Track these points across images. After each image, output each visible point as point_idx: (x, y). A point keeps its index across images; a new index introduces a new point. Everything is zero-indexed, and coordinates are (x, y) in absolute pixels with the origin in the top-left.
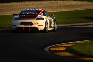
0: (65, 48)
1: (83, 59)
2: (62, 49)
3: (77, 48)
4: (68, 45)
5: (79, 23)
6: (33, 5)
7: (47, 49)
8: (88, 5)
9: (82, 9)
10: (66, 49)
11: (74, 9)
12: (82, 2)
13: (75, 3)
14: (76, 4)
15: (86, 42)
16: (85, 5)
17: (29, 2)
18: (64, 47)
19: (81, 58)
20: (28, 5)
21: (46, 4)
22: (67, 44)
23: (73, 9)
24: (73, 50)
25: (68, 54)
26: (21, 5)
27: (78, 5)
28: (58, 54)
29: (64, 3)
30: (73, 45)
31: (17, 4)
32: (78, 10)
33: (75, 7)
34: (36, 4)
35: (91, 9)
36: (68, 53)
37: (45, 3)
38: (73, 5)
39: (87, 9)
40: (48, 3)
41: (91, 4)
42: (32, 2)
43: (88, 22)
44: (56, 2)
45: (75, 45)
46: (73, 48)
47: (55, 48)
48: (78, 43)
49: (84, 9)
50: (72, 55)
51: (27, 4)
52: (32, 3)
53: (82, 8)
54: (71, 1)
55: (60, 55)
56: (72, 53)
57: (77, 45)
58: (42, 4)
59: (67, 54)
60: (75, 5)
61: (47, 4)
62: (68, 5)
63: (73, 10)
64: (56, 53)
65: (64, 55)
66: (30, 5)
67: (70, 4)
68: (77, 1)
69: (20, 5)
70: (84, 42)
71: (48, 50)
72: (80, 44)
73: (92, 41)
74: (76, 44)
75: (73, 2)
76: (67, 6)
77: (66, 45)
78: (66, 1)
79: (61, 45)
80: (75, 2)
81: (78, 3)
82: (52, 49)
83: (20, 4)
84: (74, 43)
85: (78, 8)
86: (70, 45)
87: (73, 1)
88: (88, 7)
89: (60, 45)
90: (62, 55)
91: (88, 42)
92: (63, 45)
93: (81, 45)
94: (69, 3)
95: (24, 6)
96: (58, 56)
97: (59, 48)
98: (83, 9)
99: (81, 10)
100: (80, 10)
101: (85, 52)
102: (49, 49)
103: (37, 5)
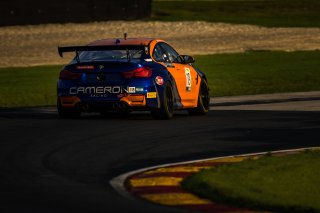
0: (180, 179)
2: (170, 182)
3: (217, 181)
4: (189, 171)
5: (224, 95)
6: (71, 35)
7: (118, 182)
8: (255, 37)
9: (237, 48)
10: (181, 183)
11: (209, 48)
12: (236, 26)
13: (211, 29)
14: (215, 32)
15: (249, 159)
16: (245, 37)
17: (60, 26)
18: (177, 175)
20: (56, 35)
21: (114, 32)
22: (186, 165)
23: (205, 50)
24: (204, 185)
25: (188, 199)
26: (34, 35)
27: (221, 38)
28: (156, 198)
29: (173, 30)
30: (206, 168)
31: (19, 33)
32: (221, 52)
33: (211, 43)
34: (81, 33)
35: (264, 49)
36: (189, 196)
37: (111, 30)
38: (203, 37)
39: (251, 51)
41: (266, 33)
42: (67, 25)
43: (254, 94)
44: (150, 28)
45: (212, 170)
46: (204, 180)
47: (144, 180)
48: (222, 164)
49: (242, 50)
50: (201, 202)
52: (69, 30)
53: (236, 46)
54: (199, 22)
55: (163, 203)
56: (201, 196)
57: (219, 170)
58: (103, 32)
59: (186, 200)
60: (211, 37)
62: (188, 38)
63: (204, 53)
64: (148, 197)
65: (175, 203)
66: (63, 34)
67: (196, 32)
68: (220, 24)
69: (28, 35)
70: (241, 160)
71: (121, 185)
72: (229, 164)
73: (269, 155)
74: (216, 165)
75: (206, 27)
76: (184, 38)
77: (182, 170)
78: (181, 24)
79: (165, 171)
80: (212, 26)
81: (223, 30)
82: (136, 183)
83: (28, 32)
84: (208, 164)
85: (221, 48)
86: (196, 169)
87: (204, 23)
88: (255, 44)
89: (162, 168)
90: (170, 203)
91: (256, 158)
92: (173, 170)
93: (231, 169)
94: (190, 29)
95: (43, 41)
96: (158, 204)
97: (161, 178)
98: (237, 51)
99: (232, 52)
100: (228, 52)
102: (127, 182)
103: (84, 37)
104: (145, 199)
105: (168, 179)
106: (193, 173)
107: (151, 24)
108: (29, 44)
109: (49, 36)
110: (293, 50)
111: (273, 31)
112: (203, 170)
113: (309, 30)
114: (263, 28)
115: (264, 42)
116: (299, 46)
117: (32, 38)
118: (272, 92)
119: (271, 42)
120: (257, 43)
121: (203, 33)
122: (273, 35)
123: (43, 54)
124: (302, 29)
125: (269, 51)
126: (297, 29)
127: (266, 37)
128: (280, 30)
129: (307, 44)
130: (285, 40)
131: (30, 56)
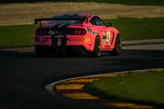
0: (83, 86)
1: (113, 104)
2: (77, 87)
3: (102, 86)
4: (87, 81)
6: (25, 9)
7: (50, 87)
8: (122, 11)
10: (83, 88)
12: (113, 5)
13: (99, 6)
14: (101, 8)
15: (119, 75)
16: (117, 11)
17: (19, 4)
18: (81, 83)
19: (110, 104)
20: (17, 9)
21: (48, 7)
22: (86, 78)
24: (95, 89)
25: (87, 96)
26: (5, 9)
27: (104, 11)
28: (70, 95)
29: (79, 7)
30: (96, 80)
34: (30, 8)
35: (127, 17)
36: (87, 94)
37: (46, 6)
38: (95, 11)
39: (120, 17)
40: (53, 6)
41: (129, 8)
42: (23, 4)
44: (67, 5)
45: (99, 81)
46: (96, 86)
47: (64, 86)
48: (105, 77)
49: (115, 17)
50: (93, 98)
51: (15, 7)
52: (24, 6)
53: (112, 15)
54: (93, 3)
55: (73, 98)
56: (94, 95)
57: (103, 81)
58: (42, 8)
60: (99, 10)
61: (50, 9)
62: (87, 11)
64: (65, 95)
65: (80, 98)
66: (21, 9)
67: (91, 8)
68: (104, 3)
69: (2, 9)
70: (115, 75)
71: (51, 88)
72: (108, 78)
73: (130, 73)
74: (102, 78)
75: (96, 5)
76: (85, 11)
77: (84, 81)
78: (83, 3)
79: (74, 81)
81: (105, 7)
82: (59, 88)
84: (98, 78)
86: (91, 81)
87: (96, 3)
88: (123, 14)
89: (73, 80)
90: (77, 98)
92: (79, 81)
93: (109, 80)
94: (88, 6)
95: (10, 12)
96: (71, 99)
97: (72, 85)
98: (113, 18)
99: (111, 18)
100: (108, 18)
101: (118, 93)
102: (54, 87)
103: (32, 10)
104: (64, 96)
105: (75, 85)
106: (89, 83)
107: (67, 3)
108: (3, 14)
109: (13, 10)
110: (142, 18)
111: (132, 7)
112: (94, 81)
113: (151, 7)
114: (127, 6)
115: (128, 13)
116: (146, 15)
117: (4, 10)
118: (131, 39)
119: (131, 13)
120: (123, 13)
121: (95, 8)
122: (132, 10)
123: (10, 20)
124: (148, 7)
125: (130, 18)
126: (145, 6)
127: (128, 11)
128: (136, 7)
129: (150, 14)
130: (138, 12)
131: (3, 20)
